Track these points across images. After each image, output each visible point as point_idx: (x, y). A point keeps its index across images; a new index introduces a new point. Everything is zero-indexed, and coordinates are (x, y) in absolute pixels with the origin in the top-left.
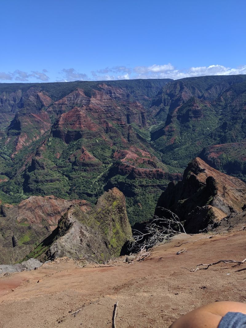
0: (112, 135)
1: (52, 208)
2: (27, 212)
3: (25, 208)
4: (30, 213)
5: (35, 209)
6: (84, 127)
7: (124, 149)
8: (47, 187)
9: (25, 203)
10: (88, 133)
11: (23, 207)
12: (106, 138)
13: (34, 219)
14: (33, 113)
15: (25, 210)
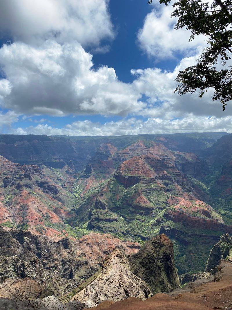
0: (167, 181)
1: (108, 246)
2: (86, 247)
3: (85, 243)
4: (89, 248)
5: (93, 245)
6: (142, 173)
7: (178, 196)
8: (106, 225)
9: (85, 239)
10: (145, 179)
11: (84, 242)
12: (161, 184)
13: (92, 255)
14: (101, 160)
15: (85, 244)
